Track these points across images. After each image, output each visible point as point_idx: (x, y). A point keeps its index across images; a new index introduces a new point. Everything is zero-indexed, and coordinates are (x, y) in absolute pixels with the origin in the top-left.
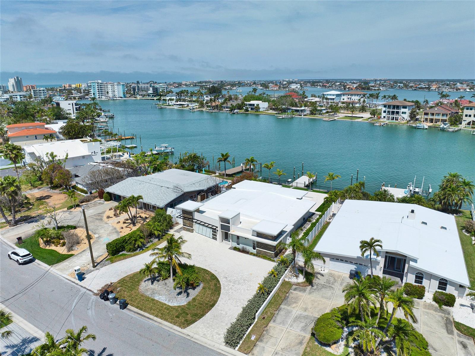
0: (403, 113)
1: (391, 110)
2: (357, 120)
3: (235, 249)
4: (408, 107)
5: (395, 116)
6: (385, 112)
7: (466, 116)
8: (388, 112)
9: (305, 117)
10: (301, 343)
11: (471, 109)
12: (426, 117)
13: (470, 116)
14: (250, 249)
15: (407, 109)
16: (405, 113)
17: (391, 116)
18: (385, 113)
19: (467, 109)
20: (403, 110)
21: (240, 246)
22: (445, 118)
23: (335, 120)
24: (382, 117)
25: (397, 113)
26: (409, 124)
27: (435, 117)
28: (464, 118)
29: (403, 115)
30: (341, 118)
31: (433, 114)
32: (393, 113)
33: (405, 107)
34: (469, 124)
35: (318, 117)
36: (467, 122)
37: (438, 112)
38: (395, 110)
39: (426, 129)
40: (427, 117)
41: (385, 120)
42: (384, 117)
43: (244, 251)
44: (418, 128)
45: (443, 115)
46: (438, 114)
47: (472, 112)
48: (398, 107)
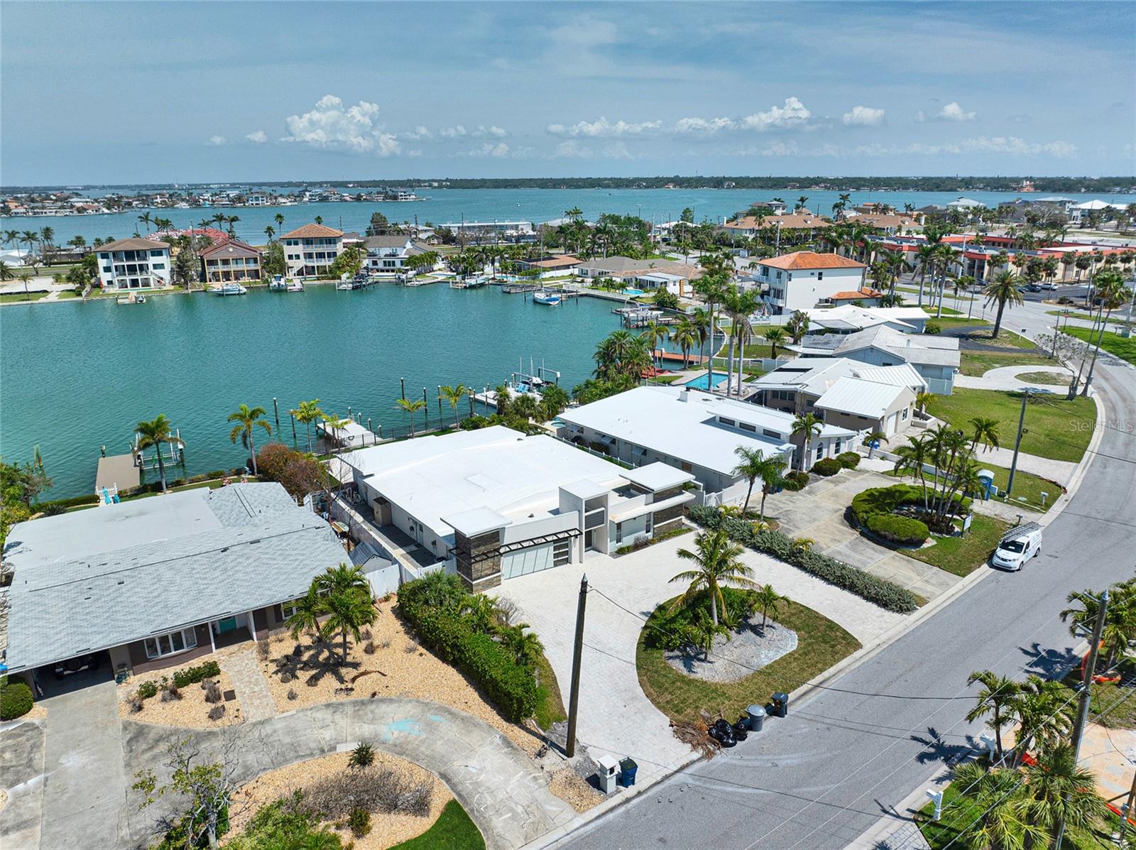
0: (155, 266)
1: (125, 264)
2: (42, 300)
3: (621, 552)
4: (164, 252)
5: (139, 277)
6: (107, 269)
7: (290, 257)
8: (116, 270)
11: (296, 244)
12: (213, 269)
13: (298, 257)
15: (164, 257)
16: (161, 266)
17: (128, 278)
18: (110, 274)
19: (289, 244)
20: (152, 260)
22: (252, 266)
24: (105, 283)
25: (143, 268)
26: (190, 291)
27: (232, 267)
28: (290, 263)
29: (158, 272)
31: (226, 262)
32: (132, 269)
33: (157, 253)
34: (300, 273)
36: (295, 270)
37: (235, 256)
38: (137, 263)
40: (216, 270)
41: (115, 290)
42: (110, 283)
45: (248, 261)
46: (236, 260)
47: (299, 249)
48: (141, 254)
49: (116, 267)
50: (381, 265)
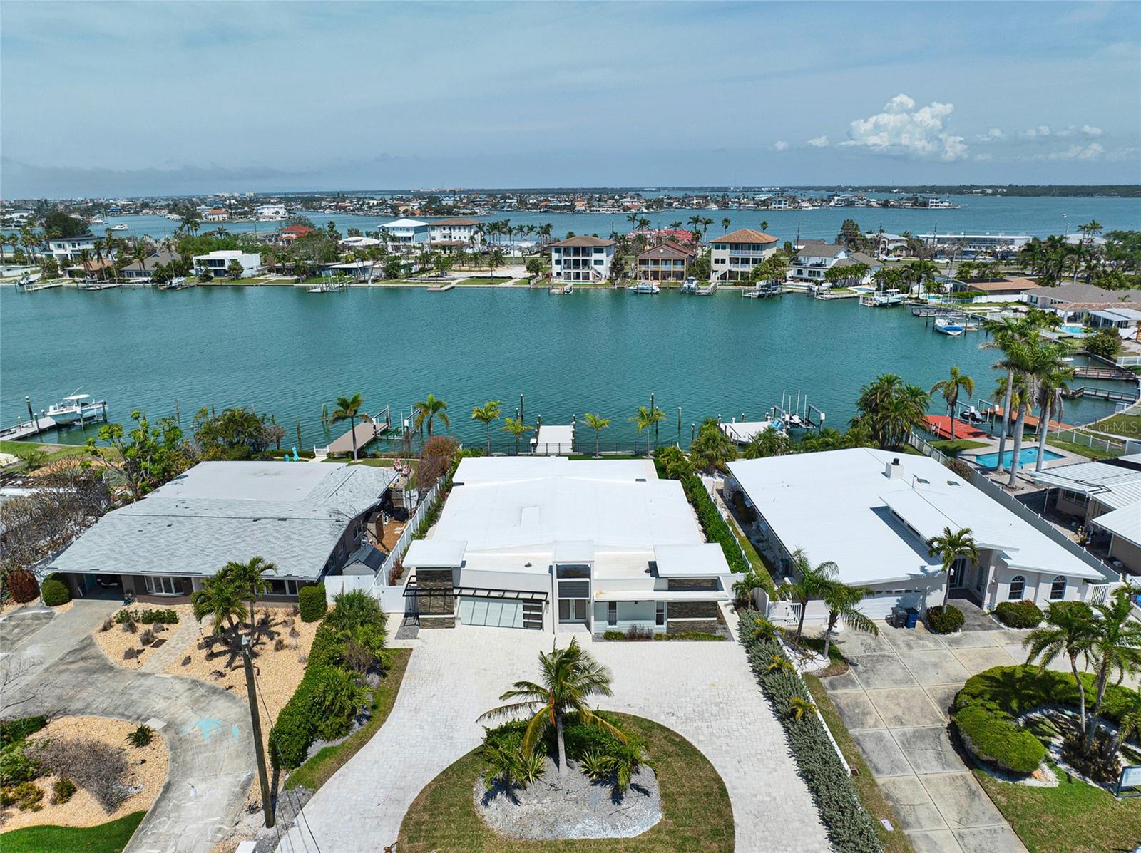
0: (597, 262)
1: (572, 258)
2: (502, 285)
3: (610, 636)
4: (605, 250)
5: (581, 271)
6: (558, 262)
7: (717, 261)
8: (565, 263)
9: (375, 285)
10: (972, 794)
11: (724, 248)
12: (643, 268)
13: (723, 261)
14: (650, 625)
15: (605, 254)
17: (573, 271)
18: (559, 266)
19: (717, 248)
20: (596, 256)
21: (623, 626)
22: (679, 268)
23: (453, 287)
24: (554, 275)
25: (586, 263)
26: (616, 287)
27: (662, 268)
28: (714, 266)
29: (598, 267)
30: (464, 283)
31: (656, 262)
32: (576, 263)
33: (599, 250)
34: (723, 277)
35: (403, 283)
36: (720, 274)
37: (665, 257)
38: (581, 258)
39: (657, 293)
40: (646, 269)
41: (561, 280)
42: (559, 274)
43: (634, 636)
44: (641, 293)
45: (675, 262)
46: (666, 261)
47: (726, 254)
48: (585, 251)
49: (565, 260)
50: (805, 275)
